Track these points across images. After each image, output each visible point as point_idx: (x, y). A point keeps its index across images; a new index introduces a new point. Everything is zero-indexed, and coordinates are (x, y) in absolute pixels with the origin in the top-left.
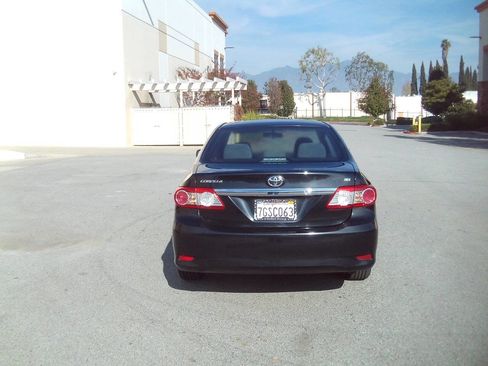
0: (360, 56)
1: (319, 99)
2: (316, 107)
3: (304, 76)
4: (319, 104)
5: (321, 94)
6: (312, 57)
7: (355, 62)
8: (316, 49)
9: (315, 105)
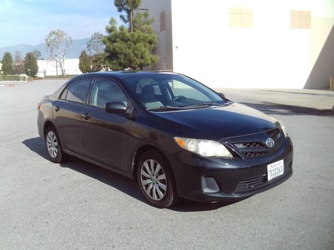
0: (95, 34)
1: (60, 63)
2: (59, 69)
3: (49, 49)
4: (61, 67)
5: (62, 60)
6: (54, 36)
7: (93, 39)
8: (56, 31)
9: (58, 67)
